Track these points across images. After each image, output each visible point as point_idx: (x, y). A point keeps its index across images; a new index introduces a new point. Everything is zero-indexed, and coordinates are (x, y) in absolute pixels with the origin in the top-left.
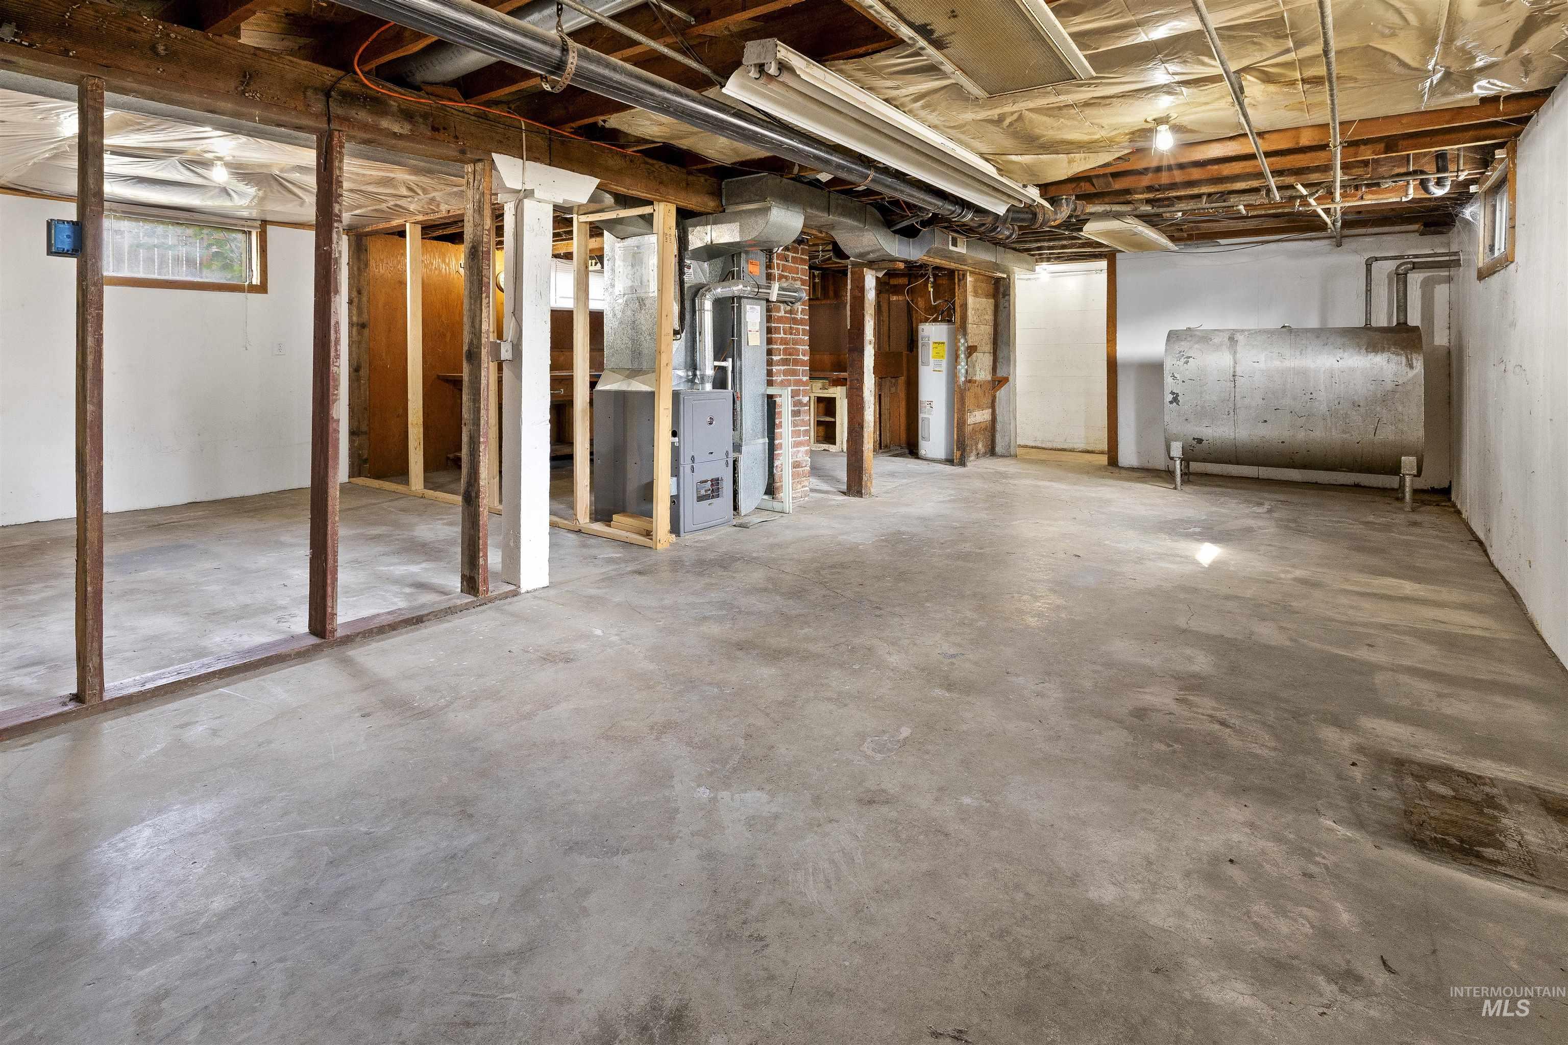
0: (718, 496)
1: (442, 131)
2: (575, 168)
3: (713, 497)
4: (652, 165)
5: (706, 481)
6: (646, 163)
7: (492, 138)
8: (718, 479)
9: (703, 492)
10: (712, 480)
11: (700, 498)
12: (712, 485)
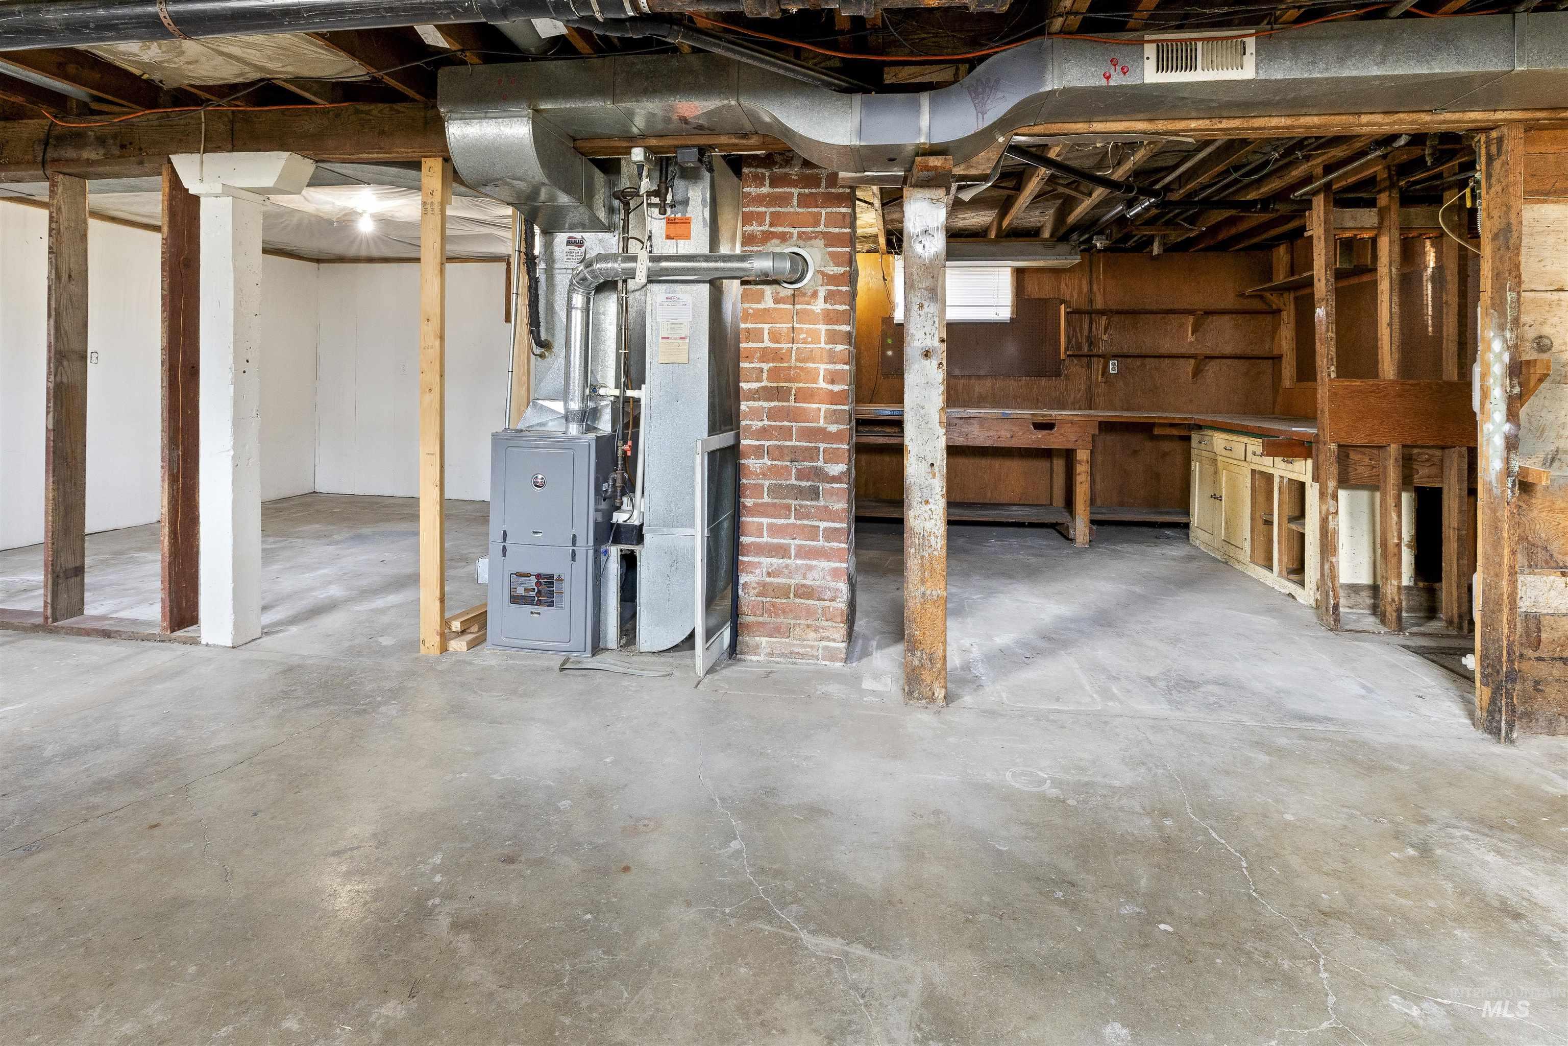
0: (551, 604)
1: (128, 146)
2: (261, 147)
3: (539, 603)
4: (368, 113)
5: (528, 575)
6: (358, 112)
7: (172, 139)
8: (552, 577)
9: (521, 591)
10: (538, 576)
11: (516, 599)
12: (538, 584)
